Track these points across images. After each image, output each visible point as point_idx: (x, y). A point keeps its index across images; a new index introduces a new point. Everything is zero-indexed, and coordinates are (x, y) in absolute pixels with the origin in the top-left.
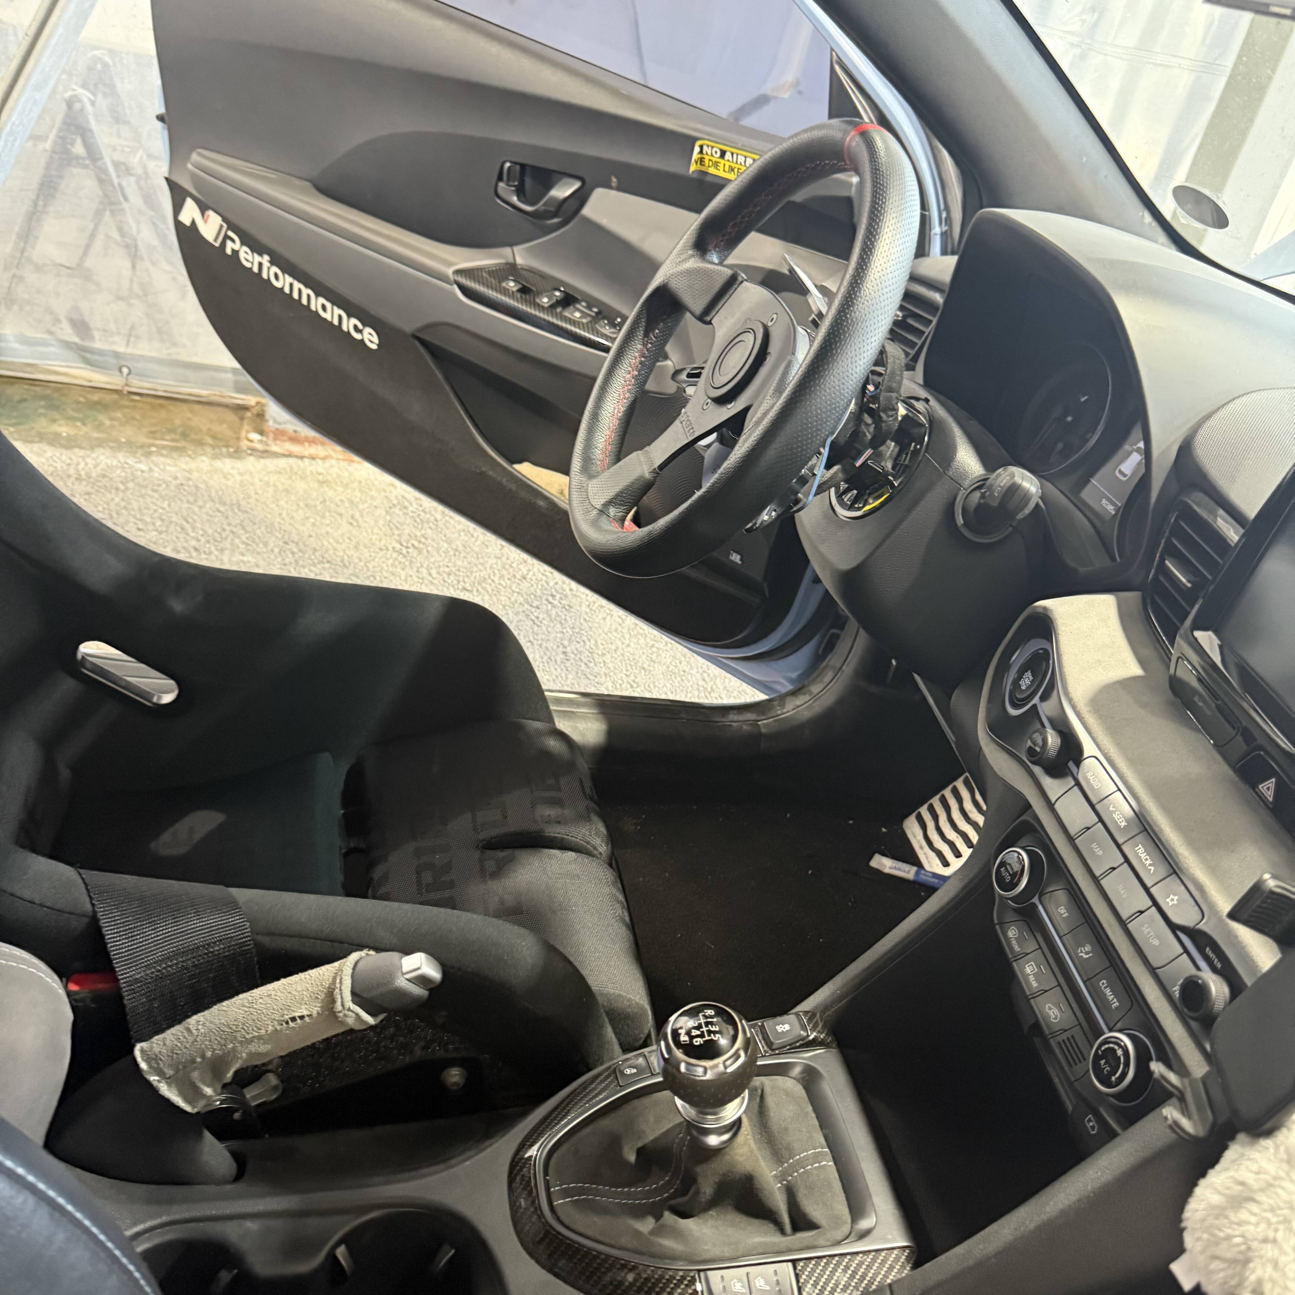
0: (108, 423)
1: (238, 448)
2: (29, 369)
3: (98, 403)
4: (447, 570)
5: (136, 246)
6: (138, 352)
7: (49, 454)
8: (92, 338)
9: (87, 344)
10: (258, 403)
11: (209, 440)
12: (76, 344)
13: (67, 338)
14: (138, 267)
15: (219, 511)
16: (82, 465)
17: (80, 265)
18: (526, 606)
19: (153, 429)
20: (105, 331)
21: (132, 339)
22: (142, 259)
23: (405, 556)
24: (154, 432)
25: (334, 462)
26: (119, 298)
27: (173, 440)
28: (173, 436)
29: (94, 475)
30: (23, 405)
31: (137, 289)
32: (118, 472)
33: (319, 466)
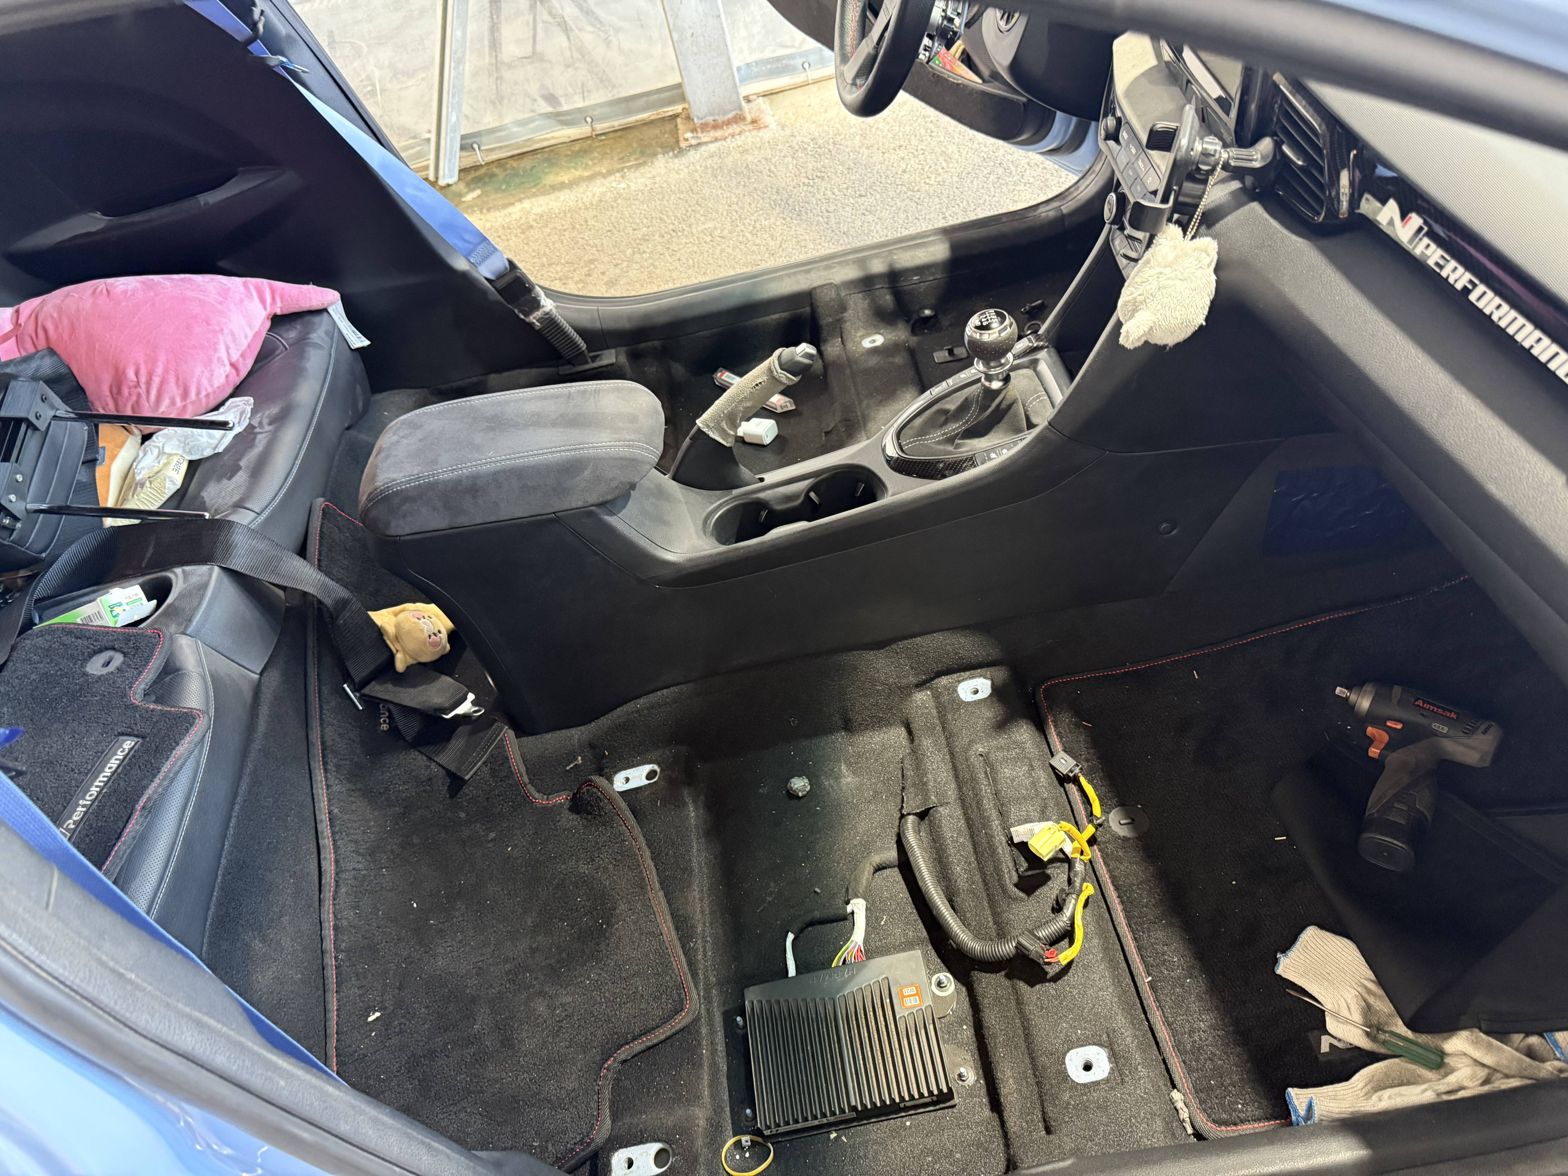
0: (590, 163)
1: (680, 148)
2: (528, 144)
3: (579, 152)
4: (845, 186)
5: (565, 22)
6: (593, 102)
7: (562, 198)
8: (560, 104)
9: (559, 109)
10: (683, 109)
11: (659, 150)
12: (551, 113)
13: (543, 111)
14: (571, 37)
15: (680, 198)
16: (585, 197)
17: (534, 53)
18: (909, 193)
19: (621, 156)
20: (566, 95)
21: (586, 94)
22: (572, 30)
23: (812, 187)
24: (622, 158)
25: (747, 133)
26: (568, 66)
27: (636, 159)
28: (635, 156)
29: (594, 203)
30: (534, 170)
31: (576, 55)
32: (609, 194)
33: (739, 141)
